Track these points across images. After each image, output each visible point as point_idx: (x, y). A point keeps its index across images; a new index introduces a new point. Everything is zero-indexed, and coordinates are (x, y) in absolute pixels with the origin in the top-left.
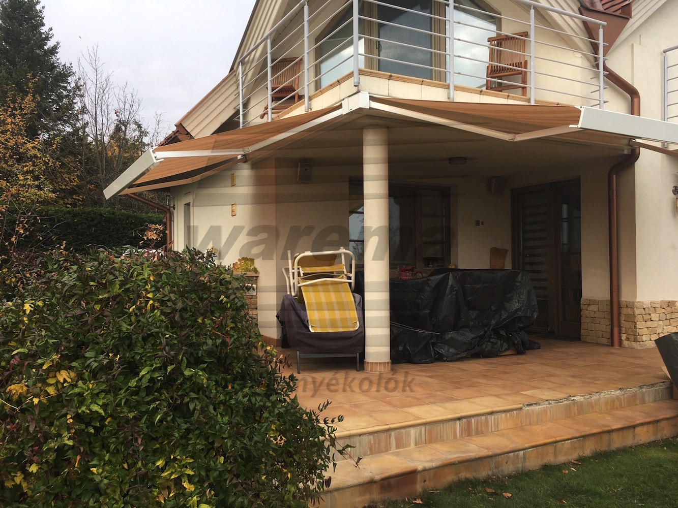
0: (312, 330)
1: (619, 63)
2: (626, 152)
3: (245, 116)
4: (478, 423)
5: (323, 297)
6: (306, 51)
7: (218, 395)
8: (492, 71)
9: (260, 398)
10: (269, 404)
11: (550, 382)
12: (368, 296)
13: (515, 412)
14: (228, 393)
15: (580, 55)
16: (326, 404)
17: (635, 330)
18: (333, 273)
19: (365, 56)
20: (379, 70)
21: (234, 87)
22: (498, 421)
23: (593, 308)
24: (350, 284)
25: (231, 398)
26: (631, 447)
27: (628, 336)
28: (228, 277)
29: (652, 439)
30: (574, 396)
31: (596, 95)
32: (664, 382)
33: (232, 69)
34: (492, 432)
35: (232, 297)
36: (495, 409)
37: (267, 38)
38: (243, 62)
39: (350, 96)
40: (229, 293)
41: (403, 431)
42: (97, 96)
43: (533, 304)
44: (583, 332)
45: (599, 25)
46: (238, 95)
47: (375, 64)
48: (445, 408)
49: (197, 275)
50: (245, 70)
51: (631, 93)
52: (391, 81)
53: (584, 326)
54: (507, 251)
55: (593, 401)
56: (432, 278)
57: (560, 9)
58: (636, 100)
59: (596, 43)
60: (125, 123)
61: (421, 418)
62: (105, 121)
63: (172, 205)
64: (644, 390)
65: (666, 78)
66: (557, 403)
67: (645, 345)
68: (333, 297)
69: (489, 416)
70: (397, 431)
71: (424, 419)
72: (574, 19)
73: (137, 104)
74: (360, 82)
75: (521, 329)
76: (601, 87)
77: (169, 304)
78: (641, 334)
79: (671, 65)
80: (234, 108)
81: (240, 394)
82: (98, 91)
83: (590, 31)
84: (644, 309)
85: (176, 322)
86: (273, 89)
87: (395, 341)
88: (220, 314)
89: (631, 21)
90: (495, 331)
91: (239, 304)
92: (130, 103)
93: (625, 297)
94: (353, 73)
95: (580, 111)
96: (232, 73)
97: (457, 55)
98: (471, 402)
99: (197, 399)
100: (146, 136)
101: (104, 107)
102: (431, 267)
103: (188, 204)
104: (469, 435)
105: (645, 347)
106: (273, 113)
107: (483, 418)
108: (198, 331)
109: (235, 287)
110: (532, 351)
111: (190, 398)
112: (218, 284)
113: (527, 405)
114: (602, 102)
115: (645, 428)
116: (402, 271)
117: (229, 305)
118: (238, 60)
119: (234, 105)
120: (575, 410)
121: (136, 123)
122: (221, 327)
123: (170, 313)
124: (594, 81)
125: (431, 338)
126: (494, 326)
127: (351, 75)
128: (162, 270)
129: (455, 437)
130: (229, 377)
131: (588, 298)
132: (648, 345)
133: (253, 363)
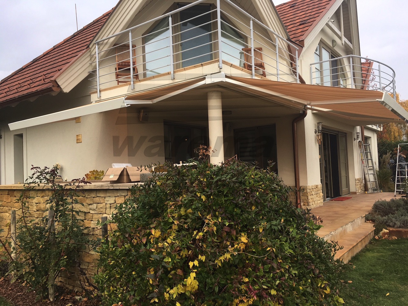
2: (301, 112)
17: (307, 200)
27: (304, 203)
39: (212, 74)
45: (296, 49)
46: (91, 64)
65: (312, 77)
76: (298, 80)
78: (310, 202)
80: (89, 72)
84: (310, 189)
89: (304, 49)
93: (302, 184)
95: (383, 93)
96: (88, 49)
103: (21, 135)
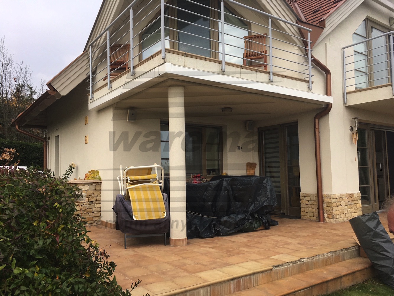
0: (135, 219)
1: (319, 54)
2: (323, 106)
3: (93, 79)
4: (244, 282)
5: (142, 195)
6: (131, 37)
7: (47, 285)
8: (246, 56)
9: (82, 285)
10: (89, 290)
11: (288, 248)
12: (172, 194)
13: (268, 272)
14: (56, 283)
15: (297, 48)
16: (137, 282)
17: (332, 212)
18: (150, 180)
19: (170, 41)
20: (179, 50)
21: (86, 61)
22: (257, 279)
23: (308, 198)
24: (161, 187)
25: (57, 288)
26: (339, 291)
27: (328, 216)
28: (62, 188)
29: (351, 284)
30: (304, 259)
31: (307, 72)
32: (355, 246)
33: (85, 49)
34: (254, 286)
35: (64, 204)
36: (256, 271)
37: (107, 30)
38: (92, 46)
39: (159, 66)
40: (61, 200)
41: (195, 291)
42: (3, 69)
43: (274, 197)
44: (302, 213)
45: (308, 30)
46: (89, 66)
47: (176, 46)
48: (223, 272)
49: (36, 186)
50: (93, 51)
51: (325, 71)
52: (185, 57)
53: (302, 210)
54: (255, 164)
55: (315, 261)
56: (213, 182)
57: (285, 20)
58: (329, 75)
59: (306, 41)
60: (21, 86)
61: (207, 281)
62: (8, 84)
63: (48, 137)
64: (344, 252)
65: (344, 63)
66: (294, 264)
67: (338, 221)
68: (149, 195)
69: (252, 277)
70: (191, 292)
71: (209, 282)
72: (292, 26)
73: (29, 75)
74: (166, 57)
75: (267, 213)
76: (310, 67)
77: (7, 212)
78: (336, 214)
79: (347, 56)
80: (86, 74)
81: (65, 284)
82: (3, 66)
83: (302, 34)
84: (337, 199)
85: (12, 227)
86: (110, 62)
87: (189, 224)
88: (54, 218)
89: (325, 30)
90: (252, 215)
91: (69, 209)
92: (25, 74)
93: (325, 192)
94: (161, 51)
96: (85, 52)
97: (226, 43)
98: (240, 266)
99: (27, 291)
100: (35, 94)
101: (8, 76)
102: (211, 175)
103: (58, 136)
104: (239, 290)
105: (338, 222)
106: (110, 78)
107: (248, 277)
108: (33, 233)
109: (67, 195)
110: (274, 227)
111: (21, 291)
112: (54, 194)
113: (275, 267)
114: (310, 76)
115: (347, 278)
116: (194, 178)
117: (61, 210)
118: (89, 44)
119: (86, 72)
120: (305, 268)
121: (29, 86)
122: (53, 229)
123: (8, 219)
124: (305, 64)
125: (212, 221)
126: (251, 212)
127: (160, 52)
128: (7, 184)
129: (230, 293)
130: (58, 269)
131: (304, 193)
132: (340, 221)
133: (78, 256)
